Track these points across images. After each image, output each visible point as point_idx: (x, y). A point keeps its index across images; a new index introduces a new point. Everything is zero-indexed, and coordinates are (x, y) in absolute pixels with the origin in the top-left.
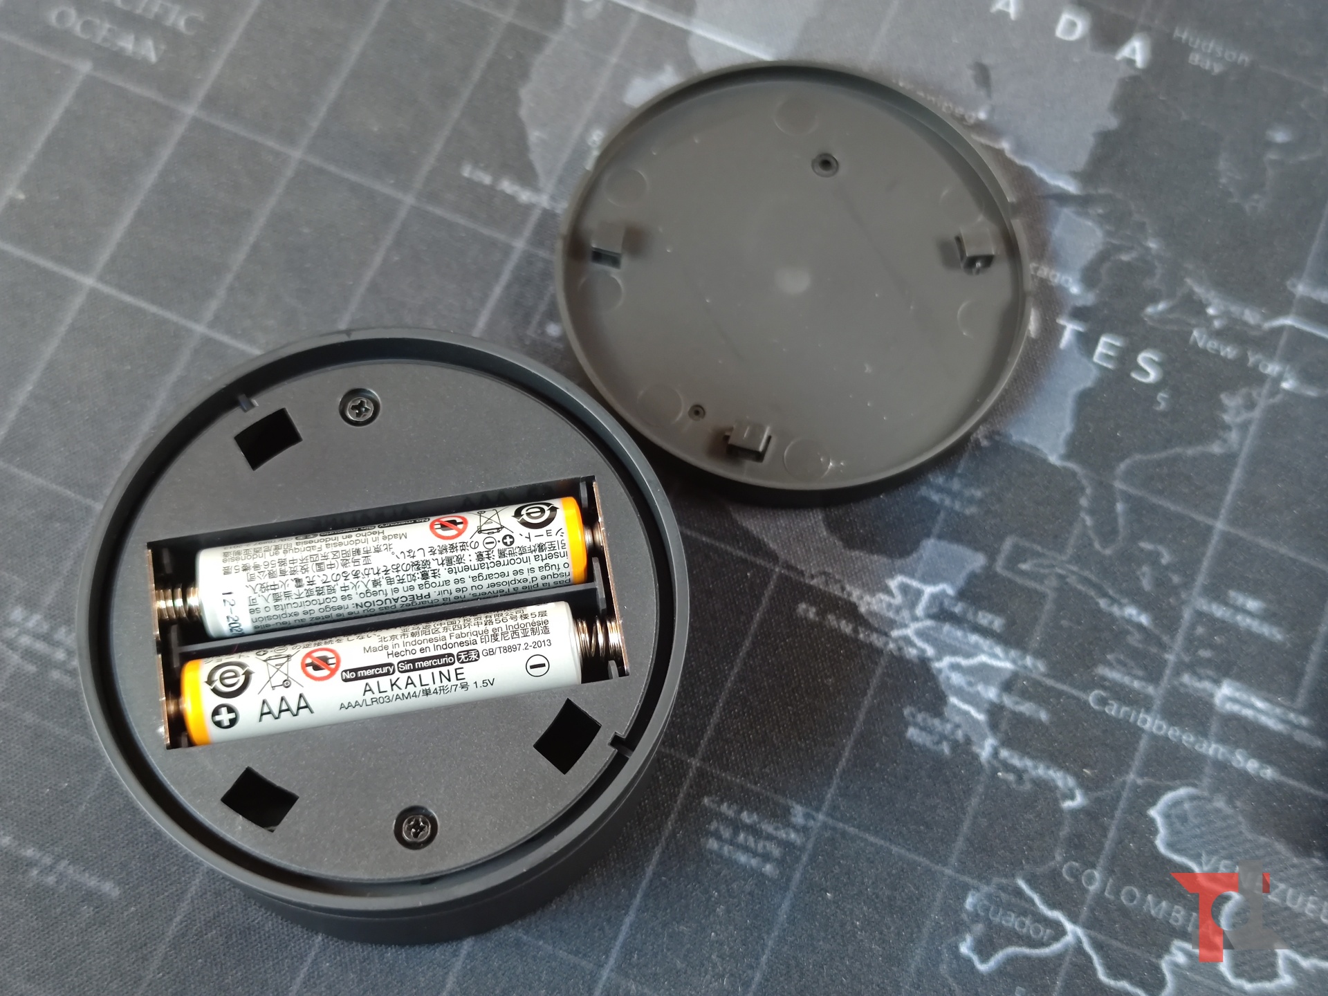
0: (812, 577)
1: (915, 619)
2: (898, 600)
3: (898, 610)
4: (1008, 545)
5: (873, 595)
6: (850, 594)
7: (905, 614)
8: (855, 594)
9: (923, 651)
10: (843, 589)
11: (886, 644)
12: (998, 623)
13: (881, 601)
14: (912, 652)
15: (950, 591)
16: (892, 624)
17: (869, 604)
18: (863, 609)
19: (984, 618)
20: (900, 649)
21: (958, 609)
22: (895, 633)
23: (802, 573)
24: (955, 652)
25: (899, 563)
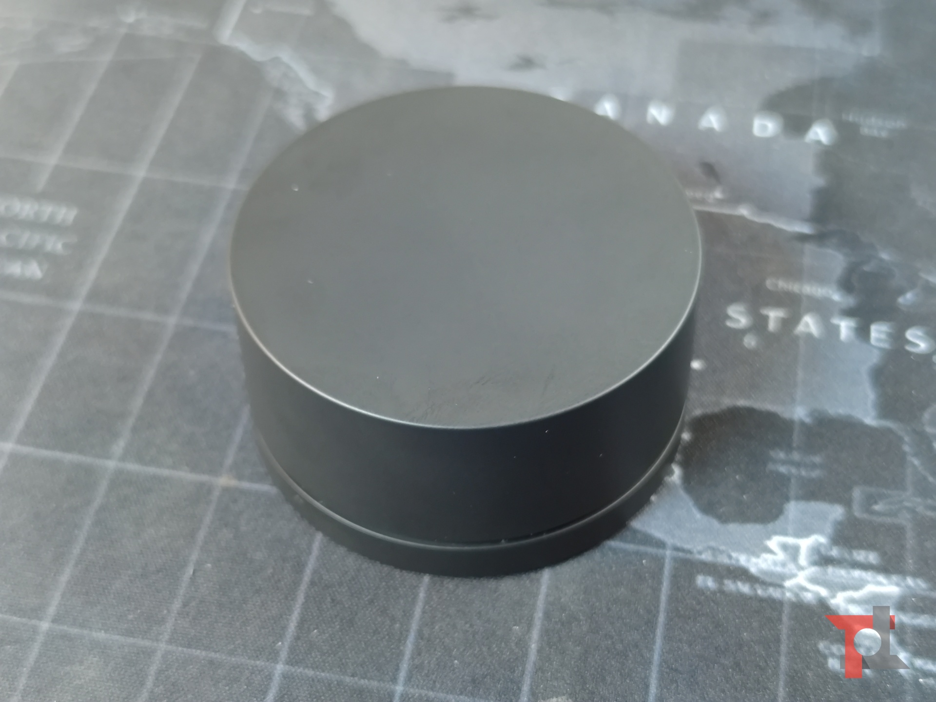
0: (700, 553)
1: (801, 568)
2: (781, 556)
3: (784, 565)
4: (857, 493)
5: (758, 556)
6: (738, 560)
7: (791, 567)
8: (743, 560)
9: (817, 594)
10: (730, 557)
11: (783, 594)
12: (872, 557)
13: (766, 560)
14: (808, 597)
15: (822, 539)
16: (783, 577)
17: (756, 564)
18: (753, 570)
19: (860, 556)
20: (797, 595)
21: (835, 552)
22: (788, 584)
23: (690, 552)
24: (844, 588)
25: (770, 526)
